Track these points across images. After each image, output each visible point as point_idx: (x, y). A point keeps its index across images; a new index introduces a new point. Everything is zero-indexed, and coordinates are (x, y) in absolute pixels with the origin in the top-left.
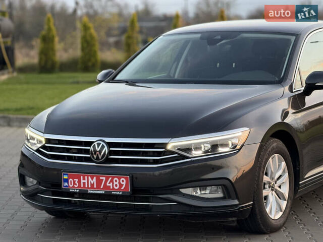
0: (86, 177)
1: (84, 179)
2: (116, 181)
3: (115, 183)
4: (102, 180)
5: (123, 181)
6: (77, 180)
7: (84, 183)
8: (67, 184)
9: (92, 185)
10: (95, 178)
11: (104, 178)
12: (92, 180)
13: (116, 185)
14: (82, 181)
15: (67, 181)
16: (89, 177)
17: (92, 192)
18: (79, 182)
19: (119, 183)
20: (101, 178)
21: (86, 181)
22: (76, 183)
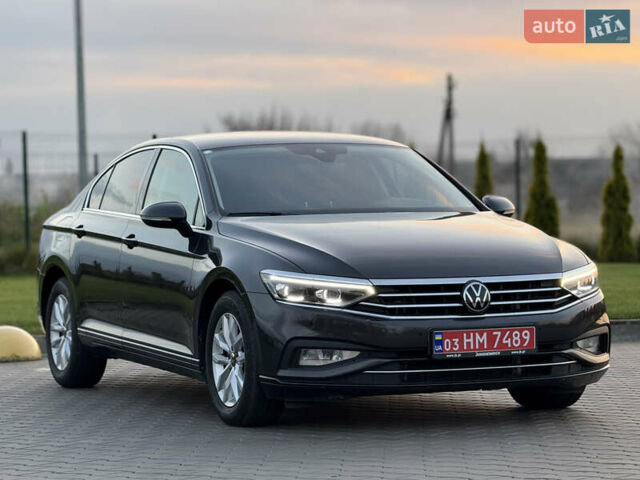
0: (472, 335)
1: (468, 337)
2: (516, 335)
3: (515, 338)
4: (497, 335)
5: (526, 334)
6: (457, 340)
7: (469, 344)
8: (440, 348)
9: (481, 345)
10: (485, 334)
11: (499, 333)
12: (481, 337)
13: (516, 342)
14: (466, 340)
15: (440, 343)
16: (477, 335)
17: (481, 355)
18: (461, 343)
19: (521, 337)
20: (495, 333)
21: (471, 340)
22: (456, 344)
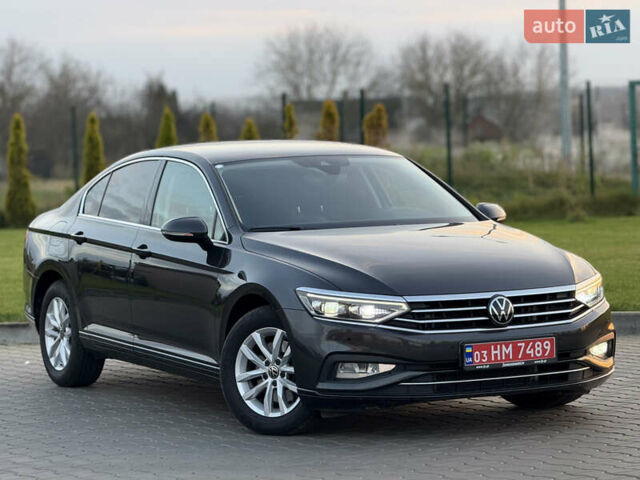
0: (498, 346)
1: (496, 349)
2: (538, 346)
3: (537, 349)
4: (521, 346)
5: (547, 345)
6: (485, 352)
7: (496, 355)
9: (507, 356)
10: (511, 346)
11: (523, 344)
12: (507, 348)
13: (539, 352)
14: (493, 352)
15: (471, 355)
16: (503, 346)
17: (507, 365)
18: (489, 355)
19: (543, 348)
20: (519, 344)
21: (498, 352)
22: (485, 356)
